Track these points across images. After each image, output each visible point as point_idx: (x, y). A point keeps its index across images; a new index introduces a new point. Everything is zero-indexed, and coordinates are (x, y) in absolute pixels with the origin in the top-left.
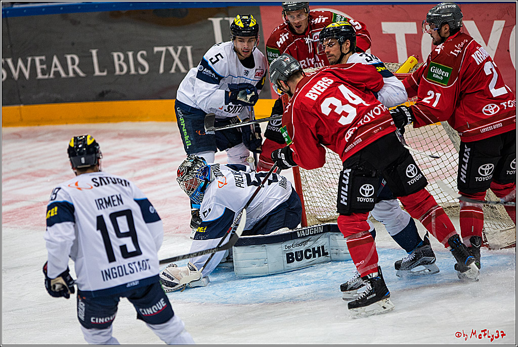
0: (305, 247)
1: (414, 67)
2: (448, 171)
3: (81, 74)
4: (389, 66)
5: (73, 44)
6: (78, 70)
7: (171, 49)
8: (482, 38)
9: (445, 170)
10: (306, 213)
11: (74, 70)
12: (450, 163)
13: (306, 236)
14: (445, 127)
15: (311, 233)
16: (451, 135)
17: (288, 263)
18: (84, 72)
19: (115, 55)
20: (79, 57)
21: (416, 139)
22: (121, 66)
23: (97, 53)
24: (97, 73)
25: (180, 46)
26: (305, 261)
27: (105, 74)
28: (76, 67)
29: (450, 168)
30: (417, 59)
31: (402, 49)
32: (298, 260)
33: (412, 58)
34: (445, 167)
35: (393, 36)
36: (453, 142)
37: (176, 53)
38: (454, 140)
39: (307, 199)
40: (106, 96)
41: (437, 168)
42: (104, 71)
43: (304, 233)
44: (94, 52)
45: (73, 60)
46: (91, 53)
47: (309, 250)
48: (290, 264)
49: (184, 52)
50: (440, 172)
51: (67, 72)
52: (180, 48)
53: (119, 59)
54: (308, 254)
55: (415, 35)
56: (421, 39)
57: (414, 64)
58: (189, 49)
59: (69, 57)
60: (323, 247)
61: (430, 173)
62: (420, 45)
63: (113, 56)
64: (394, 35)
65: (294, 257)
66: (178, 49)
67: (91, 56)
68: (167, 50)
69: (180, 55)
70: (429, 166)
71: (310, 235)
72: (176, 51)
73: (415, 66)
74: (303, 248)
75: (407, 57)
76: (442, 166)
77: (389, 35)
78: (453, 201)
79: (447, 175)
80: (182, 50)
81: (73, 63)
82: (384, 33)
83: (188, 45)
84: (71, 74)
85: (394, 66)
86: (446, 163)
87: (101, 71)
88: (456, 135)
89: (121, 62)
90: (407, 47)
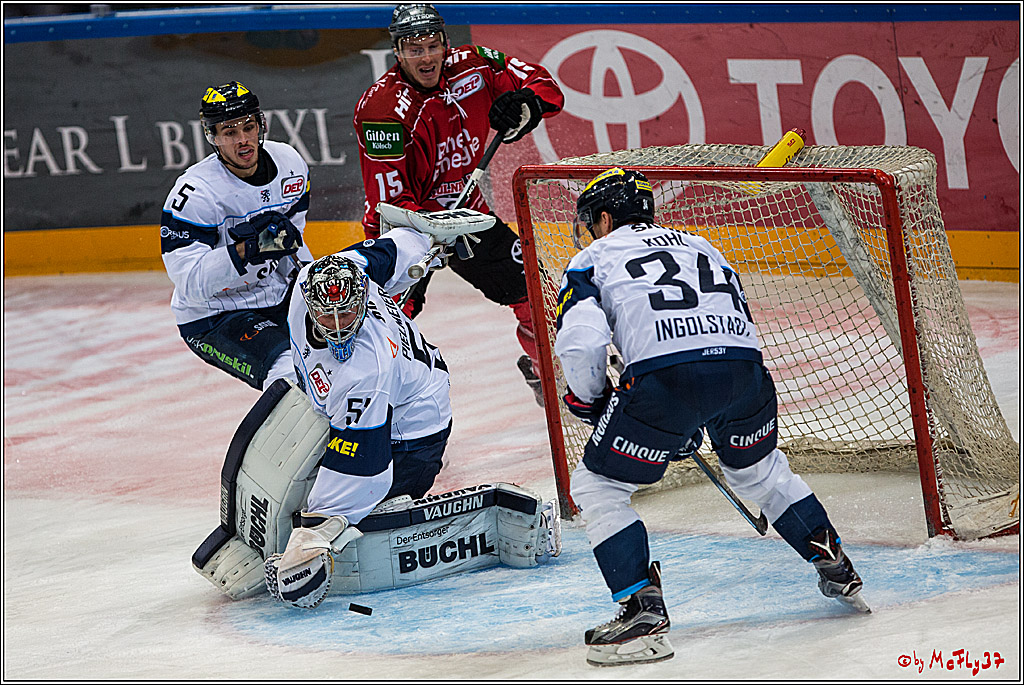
0: (442, 538)
1: (796, 154)
2: (868, 374)
3: (93, 168)
4: (745, 151)
5: (75, 105)
6: (86, 160)
7: (282, 115)
8: (939, 94)
9: (861, 372)
10: (568, 463)
11: (76, 159)
12: (872, 358)
13: (444, 517)
14: (861, 281)
15: (455, 511)
16: (874, 298)
17: (402, 572)
18: (97, 164)
19: (164, 127)
20: (89, 132)
21: (800, 306)
22: (175, 151)
23: (126, 122)
24: (127, 165)
25: (301, 108)
26: (441, 566)
27: (143, 167)
28: (80, 153)
29: (873, 367)
30: (804, 138)
31: (770, 115)
32: (425, 565)
33: (791, 134)
34: (863, 365)
35: (751, 89)
36: (878, 312)
37: (294, 124)
38: (880, 307)
39: (571, 433)
40: (145, 214)
41: (844, 367)
42: (140, 163)
43: (439, 511)
44: (120, 122)
45: (75, 138)
46: (113, 123)
47: (452, 545)
48: (406, 574)
49: (310, 122)
50: (851, 377)
51: (62, 165)
52: (302, 113)
53: (173, 136)
54: (449, 552)
55: (798, 86)
56: (811, 95)
57: (795, 148)
58: (320, 114)
59: (66, 132)
60: (482, 536)
61: (830, 378)
62: (809, 107)
63: (159, 129)
64: (755, 86)
65: (417, 559)
66: (297, 115)
67: (114, 130)
68: (274, 117)
69: (302, 128)
70: (827, 363)
71: (453, 514)
72: (293, 120)
73: (798, 152)
74: (437, 541)
75: (781, 133)
76: (855, 363)
77: (744, 86)
78: (878, 438)
79: (866, 382)
80: (306, 116)
81: (76, 145)
82: (732, 82)
83: (318, 108)
84: (71, 168)
85: (753, 152)
86: (865, 357)
87: (134, 162)
88: (884, 298)
89: (177, 143)
90: (781, 113)
